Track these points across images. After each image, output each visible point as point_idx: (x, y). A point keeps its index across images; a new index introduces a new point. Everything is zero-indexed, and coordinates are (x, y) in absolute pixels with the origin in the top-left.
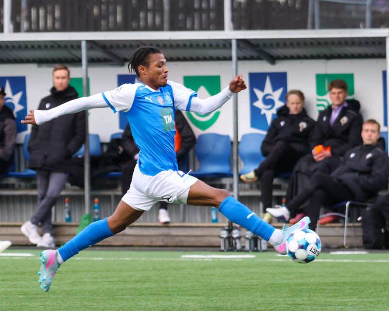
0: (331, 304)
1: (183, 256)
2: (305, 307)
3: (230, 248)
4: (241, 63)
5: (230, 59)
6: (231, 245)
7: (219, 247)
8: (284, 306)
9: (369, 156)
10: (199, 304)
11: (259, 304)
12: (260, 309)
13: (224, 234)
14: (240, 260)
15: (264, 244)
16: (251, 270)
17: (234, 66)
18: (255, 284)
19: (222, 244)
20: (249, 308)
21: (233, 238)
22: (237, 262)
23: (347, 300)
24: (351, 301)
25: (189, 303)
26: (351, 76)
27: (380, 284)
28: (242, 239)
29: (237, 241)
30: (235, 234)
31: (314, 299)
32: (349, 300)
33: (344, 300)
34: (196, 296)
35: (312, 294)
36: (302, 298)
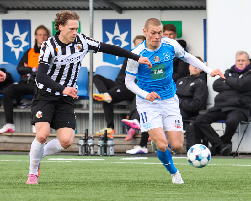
0: (158, 196)
1: (50, 159)
2: (138, 198)
3: (86, 153)
4: (96, 12)
5: (88, 9)
6: (87, 151)
7: (78, 152)
8: (122, 197)
9: (192, 84)
10: (58, 196)
11: (103, 196)
12: (104, 199)
13: (82, 142)
14: (93, 162)
15: (112, 150)
16: (101, 170)
17: (91, 15)
18: (102, 180)
19: (80, 150)
20: (95, 199)
21: (88, 145)
22: (91, 164)
23: (170, 193)
24: (173, 194)
25: (51, 195)
26: (180, 23)
27: (197, 182)
28: (95, 147)
29: (91, 148)
30: (90, 142)
31: (145, 192)
32: (172, 193)
33: (168, 194)
34: (56, 190)
35: (144, 189)
36: (137, 192)
